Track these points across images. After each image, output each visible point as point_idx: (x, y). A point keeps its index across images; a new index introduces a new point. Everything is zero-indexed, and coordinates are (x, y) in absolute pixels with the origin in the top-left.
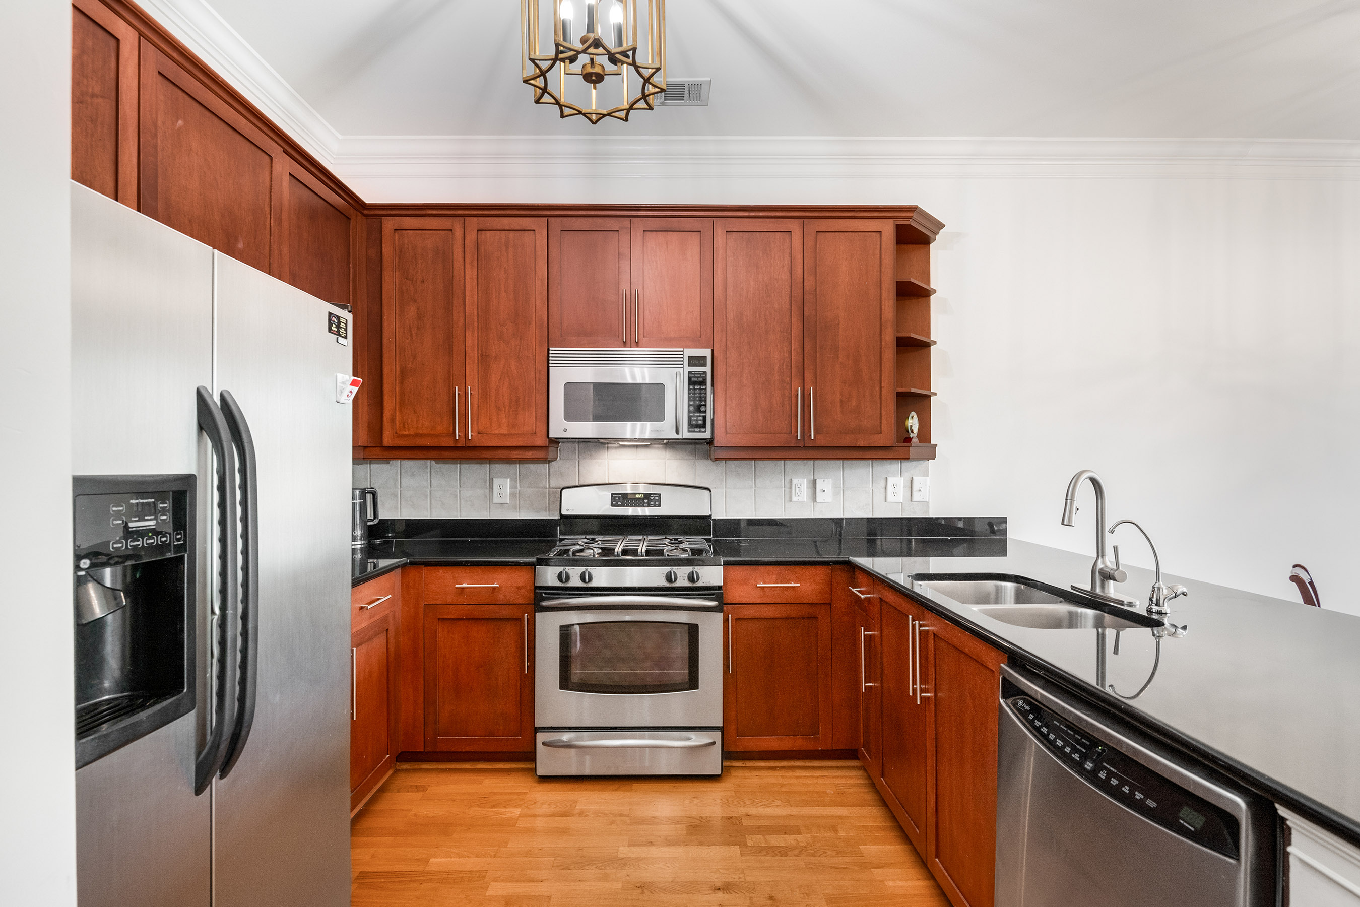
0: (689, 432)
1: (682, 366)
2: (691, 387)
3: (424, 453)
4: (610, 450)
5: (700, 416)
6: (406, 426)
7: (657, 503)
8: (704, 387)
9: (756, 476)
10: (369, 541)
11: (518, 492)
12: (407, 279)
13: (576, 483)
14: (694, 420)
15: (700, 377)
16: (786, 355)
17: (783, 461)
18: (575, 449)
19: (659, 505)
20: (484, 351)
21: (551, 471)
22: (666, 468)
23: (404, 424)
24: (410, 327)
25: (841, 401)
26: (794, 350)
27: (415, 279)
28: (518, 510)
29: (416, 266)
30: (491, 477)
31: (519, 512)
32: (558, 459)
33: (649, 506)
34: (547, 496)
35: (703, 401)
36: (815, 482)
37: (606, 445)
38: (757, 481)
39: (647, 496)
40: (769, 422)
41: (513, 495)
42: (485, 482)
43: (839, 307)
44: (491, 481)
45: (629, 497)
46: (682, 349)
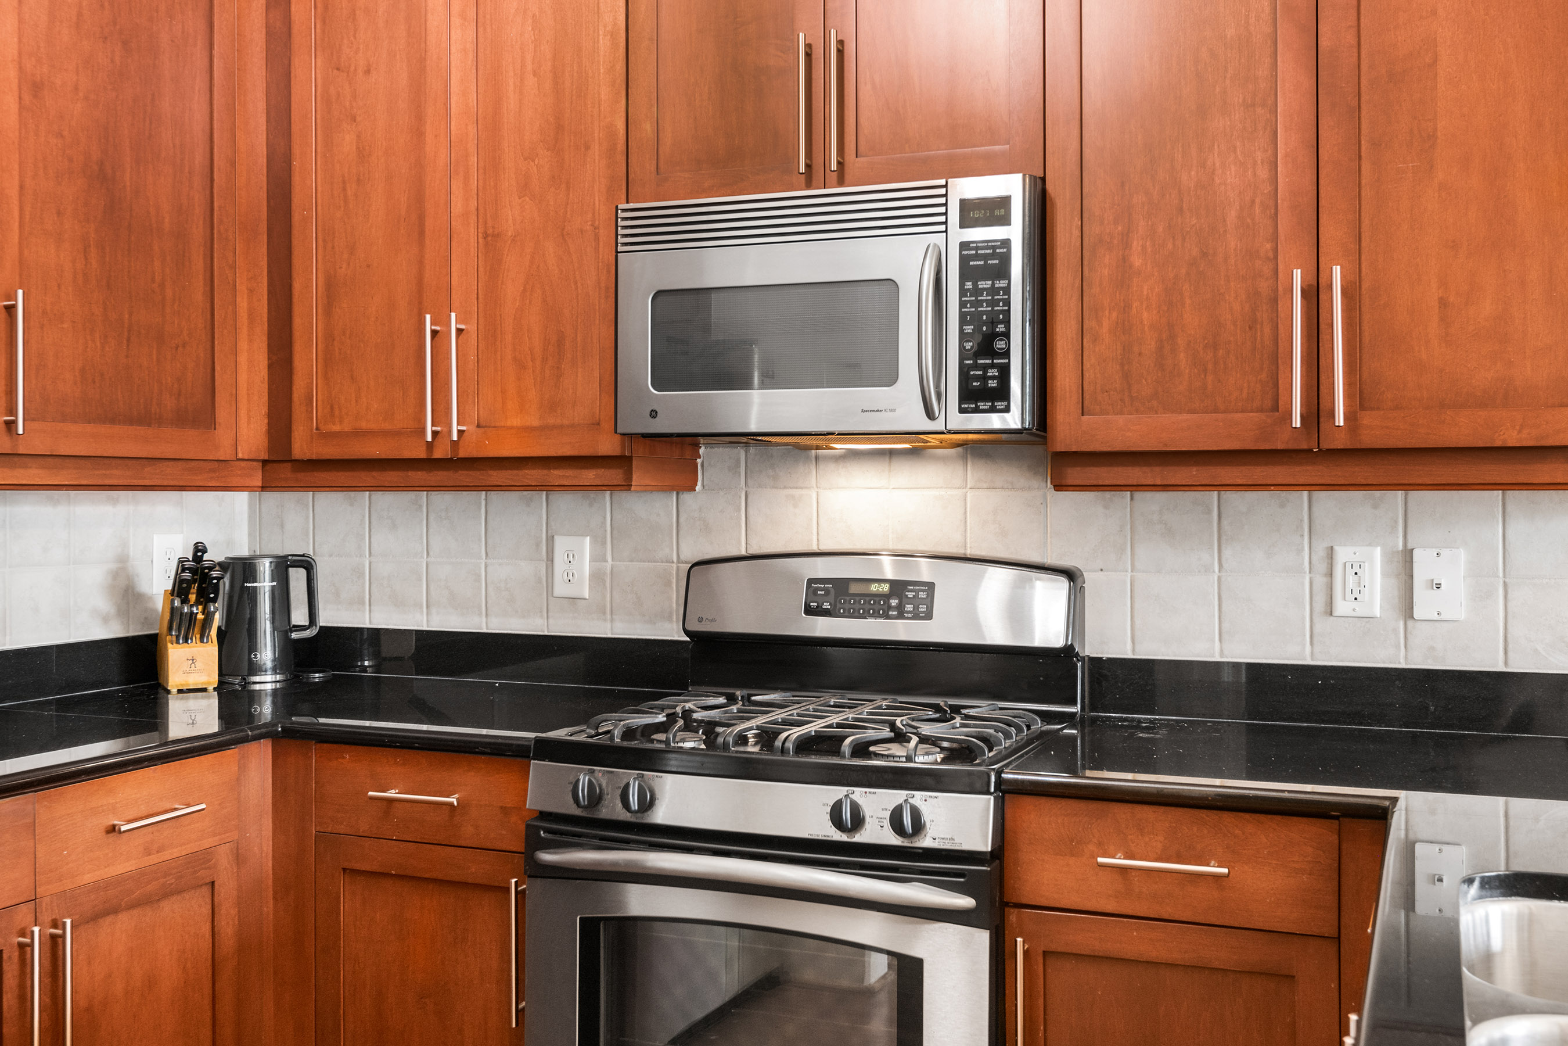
0: (962, 411)
1: (943, 228)
2: (969, 285)
3: (374, 473)
4: (821, 466)
5: (993, 366)
6: (337, 413)
7: (923, 608)
8: (1003, 283)
9: (1224, 538)
10: (297, 677)
11: (608, 571)
12: (338, 69)
13: (740, 550)
14: (977, 378)
15: (993, 256)
16: (1263, 173)
17: (1305, 493)
18: (738, 461)
19: (929, 616)
20: (490, 223)
21: (682, 520)
22: (965, 513)
23: (332, 408)
24: (344, 182)
25: (1443, 303)
26: (1286, 155)
27: (352, 69)
28: (609, 617)
29: (355, 37)
30: (550, 532)
31: (612, 620)
32: (697, 488)
33: (901, 616)
34: (674, 581)
35: (1001, 322)
36: (1408, 556)
37: (813, 452)
38: (1227, 553)
39: (898, 587)
40: (1210, 378)
41: (597, 577)
42: (538, 545)
43: (1434, 13)
44: (550, 540)
45: (854, 589)
46: (943, 182)
